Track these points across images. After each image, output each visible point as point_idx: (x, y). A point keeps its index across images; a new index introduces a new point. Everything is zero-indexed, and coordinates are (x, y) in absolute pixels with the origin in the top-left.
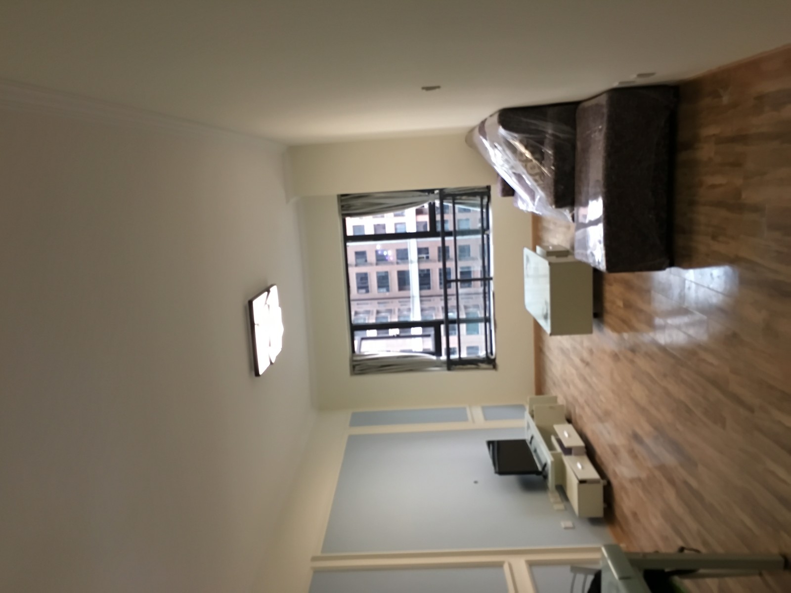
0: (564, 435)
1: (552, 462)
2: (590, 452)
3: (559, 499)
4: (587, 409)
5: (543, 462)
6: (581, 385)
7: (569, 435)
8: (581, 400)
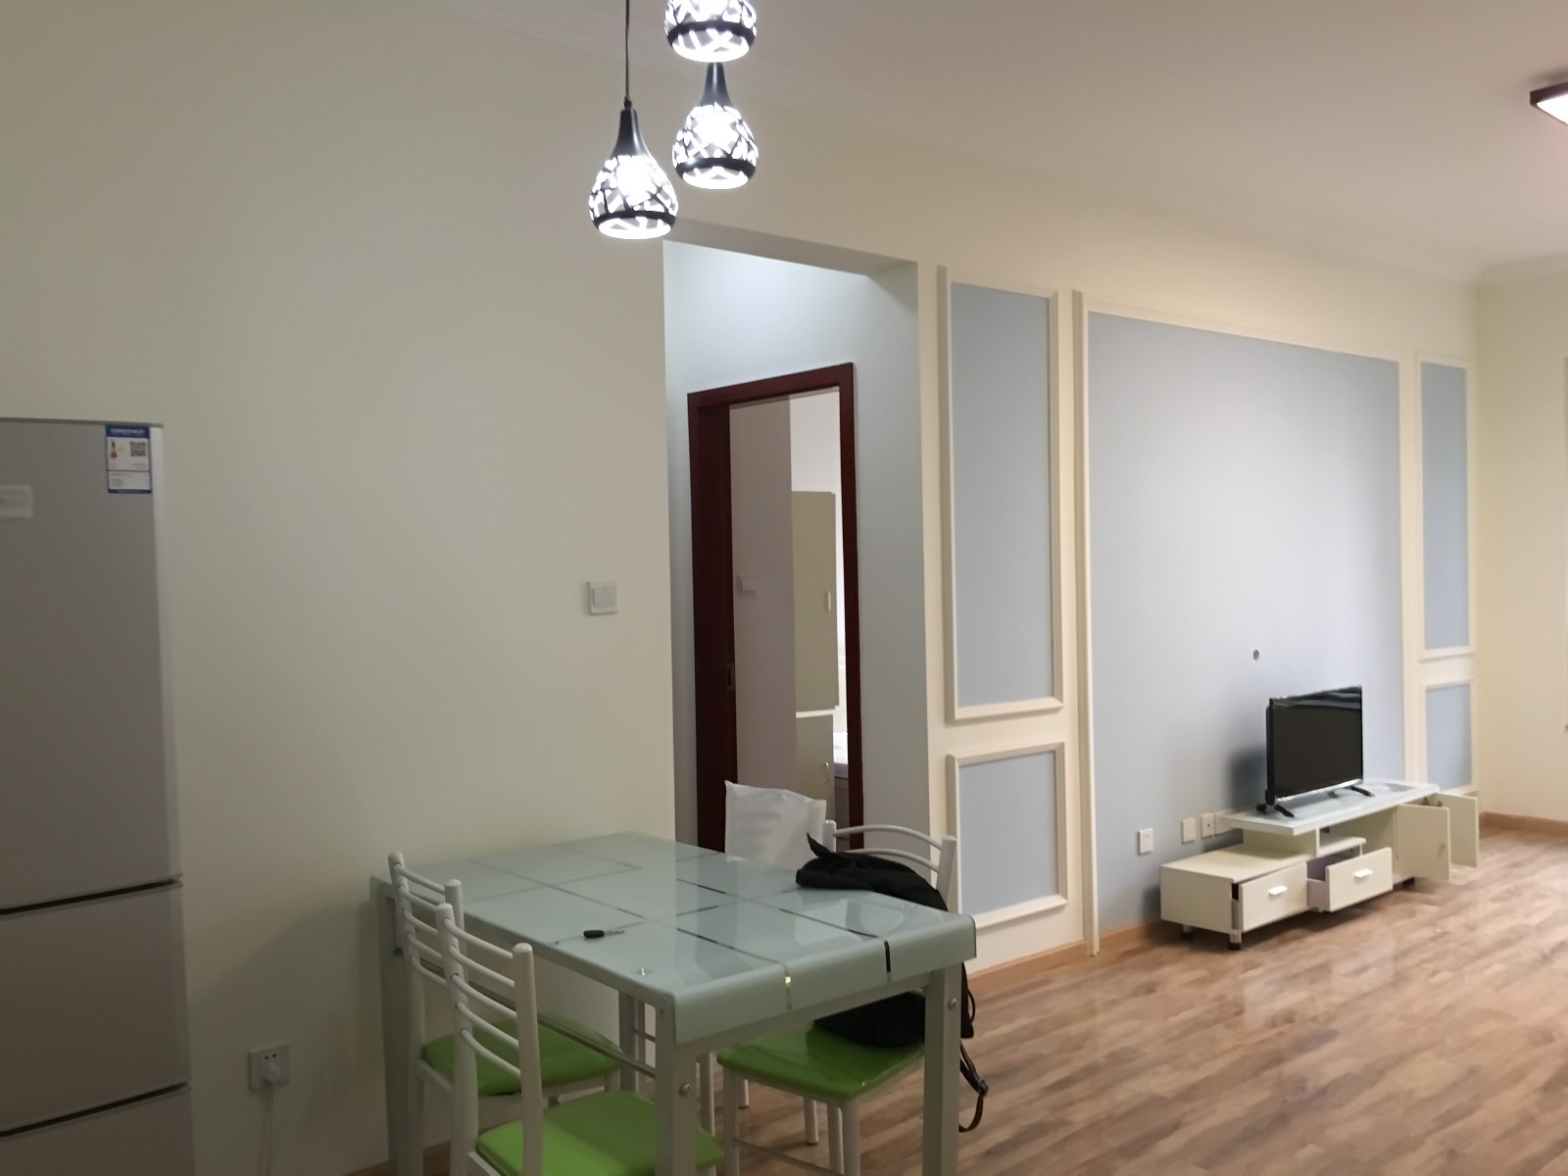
0: (1360, 868)
1: (1291, 830)
2: (1314, 919)
3: (1207, 832)
4: (1426, 933)
5: (1296, 812)
6: (1491, 931)
7: (1358, 880)
8: (1452, 924)
